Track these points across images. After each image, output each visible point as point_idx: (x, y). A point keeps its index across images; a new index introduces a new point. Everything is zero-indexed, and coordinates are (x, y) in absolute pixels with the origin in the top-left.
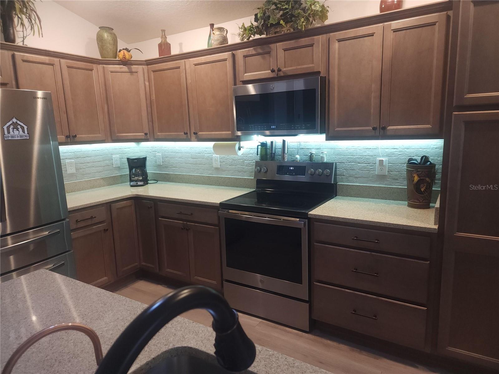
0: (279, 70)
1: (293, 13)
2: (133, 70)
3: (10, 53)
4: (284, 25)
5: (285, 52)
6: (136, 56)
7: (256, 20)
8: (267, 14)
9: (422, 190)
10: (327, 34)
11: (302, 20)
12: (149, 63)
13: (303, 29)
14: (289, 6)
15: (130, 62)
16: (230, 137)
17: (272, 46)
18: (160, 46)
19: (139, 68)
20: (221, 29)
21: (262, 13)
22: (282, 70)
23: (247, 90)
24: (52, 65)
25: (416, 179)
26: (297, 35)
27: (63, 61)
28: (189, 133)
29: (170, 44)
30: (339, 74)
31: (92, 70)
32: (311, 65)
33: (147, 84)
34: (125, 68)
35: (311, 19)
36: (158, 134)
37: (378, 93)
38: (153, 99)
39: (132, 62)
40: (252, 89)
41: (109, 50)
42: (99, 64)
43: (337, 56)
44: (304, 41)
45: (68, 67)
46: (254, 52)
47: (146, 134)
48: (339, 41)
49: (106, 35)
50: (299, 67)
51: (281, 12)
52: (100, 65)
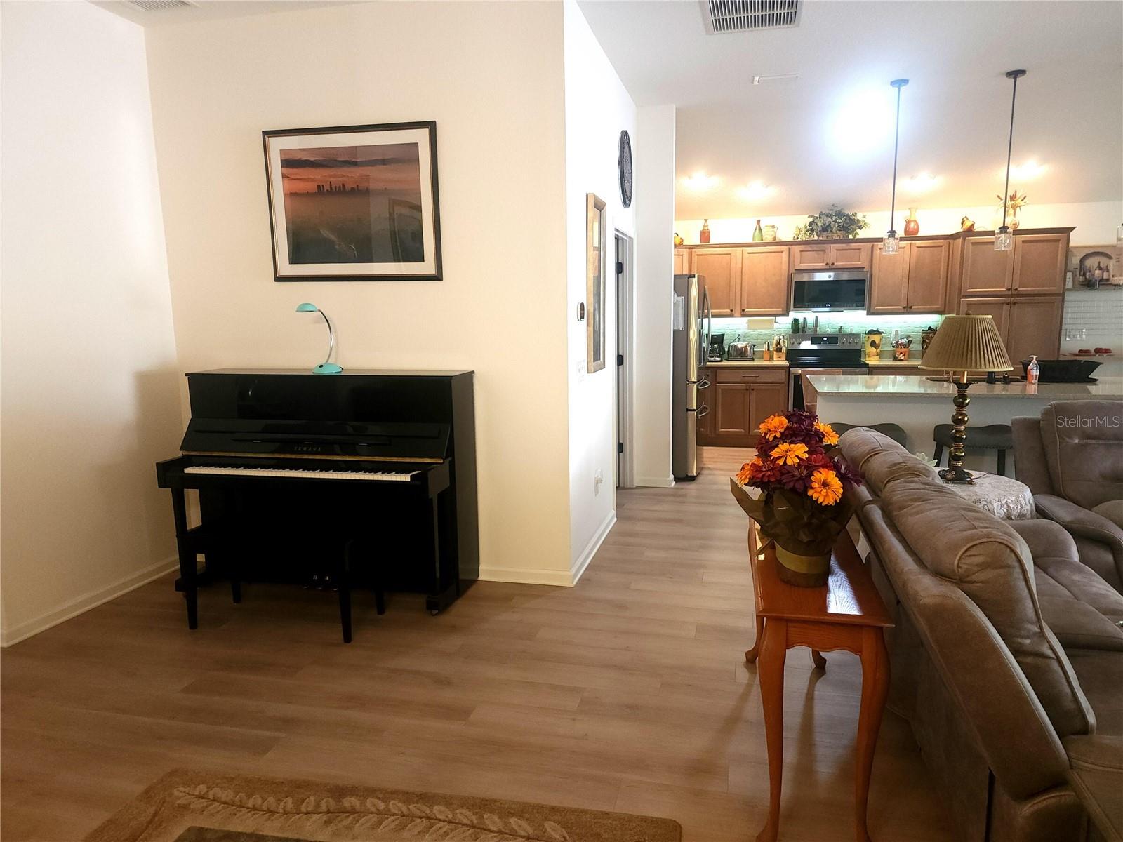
0: (833, 264)
5: (838, 251)
10: (872, 243)
12: (691, 247)
13: (851, 238)
17: (825, 246)
18: (703, 232)
26: (846, 241)
29: (711, 235)
30: (879, 271)
32: (857, 263)
37: (907, 285)
43: (878, 258)
44: (852, 246)
46: (808, 249)
48: (880, 249)
50: (848, 263)
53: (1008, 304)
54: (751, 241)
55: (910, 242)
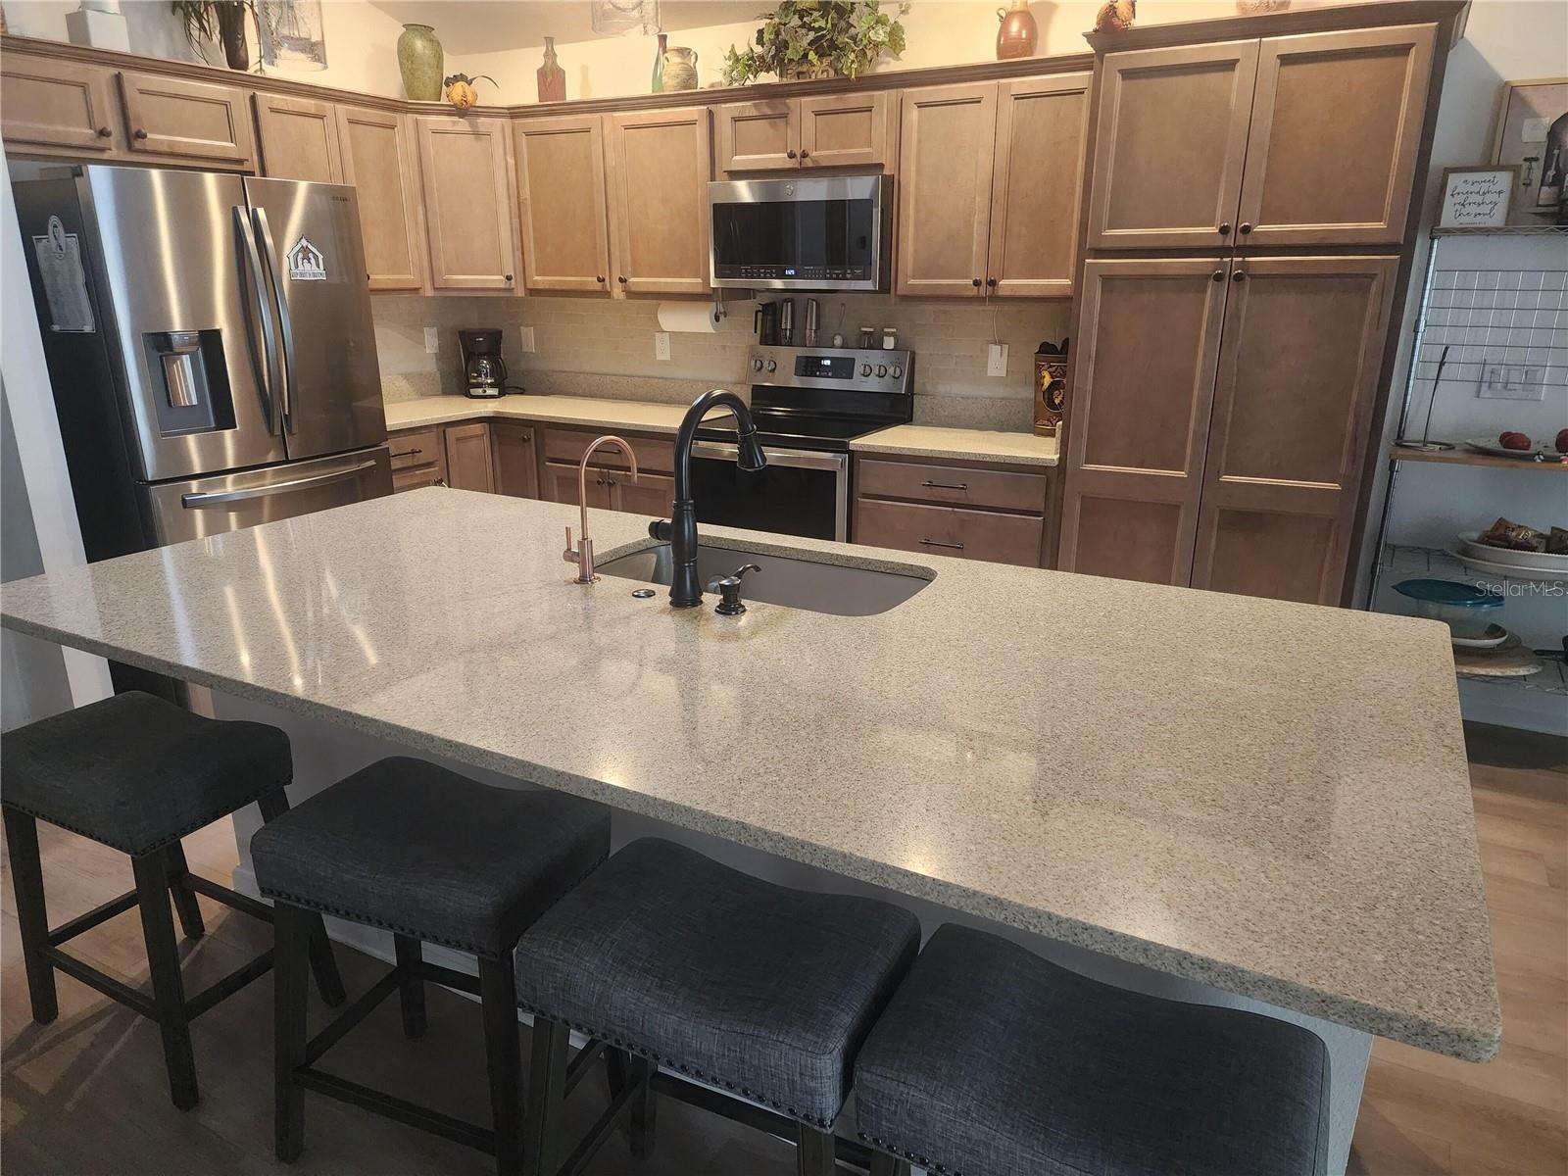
0: (804, 155)
1: (834, 38)
2: (482, 129)
3: (249, 92)
4: (815, 61)
5: (818, 117)
6: (487, 96)
7: (760, 41)
8: (783, 36)
9: (1057, 401)
10: (899, 90)
11: (852, 56)
12: (516, 113)
13: (853, 77)
14: (827, 21)
15: (474, 109)
16: (699, 290)
17: (792, 102)
18: (542, 74)
19: (494, 125)
20: (683, 52)
21: (771, 33)
22: (810, 155)
23: (733, 191)
24: (322, 117)
25: (1047, 380)
26: (841, 85)
27: (341, 108)
28: (607, 279)
29: (564, 72)
30: (919, 172)
31: (393, 127)
32: (866, 150)
33: (511, 161)
34: (463, 125)
35: (869, 53)
36: (537, 278)
37: (986, 215)
38: (526, 199)
39: (479, 110)
40: (744, 192)
41: (428, 80)
42: (407, 112)
43: (915, 135)
44: (856, 99)
45: (350, 122)
46: (754, 113)
47: (509, 278)
48: (920, 106)
49: (419, 45)
50: (843, 152)
51: (812, 35)
52: (409, 115)
53: (1219, 278)
54: (647, 90)
55: (994, 82)
